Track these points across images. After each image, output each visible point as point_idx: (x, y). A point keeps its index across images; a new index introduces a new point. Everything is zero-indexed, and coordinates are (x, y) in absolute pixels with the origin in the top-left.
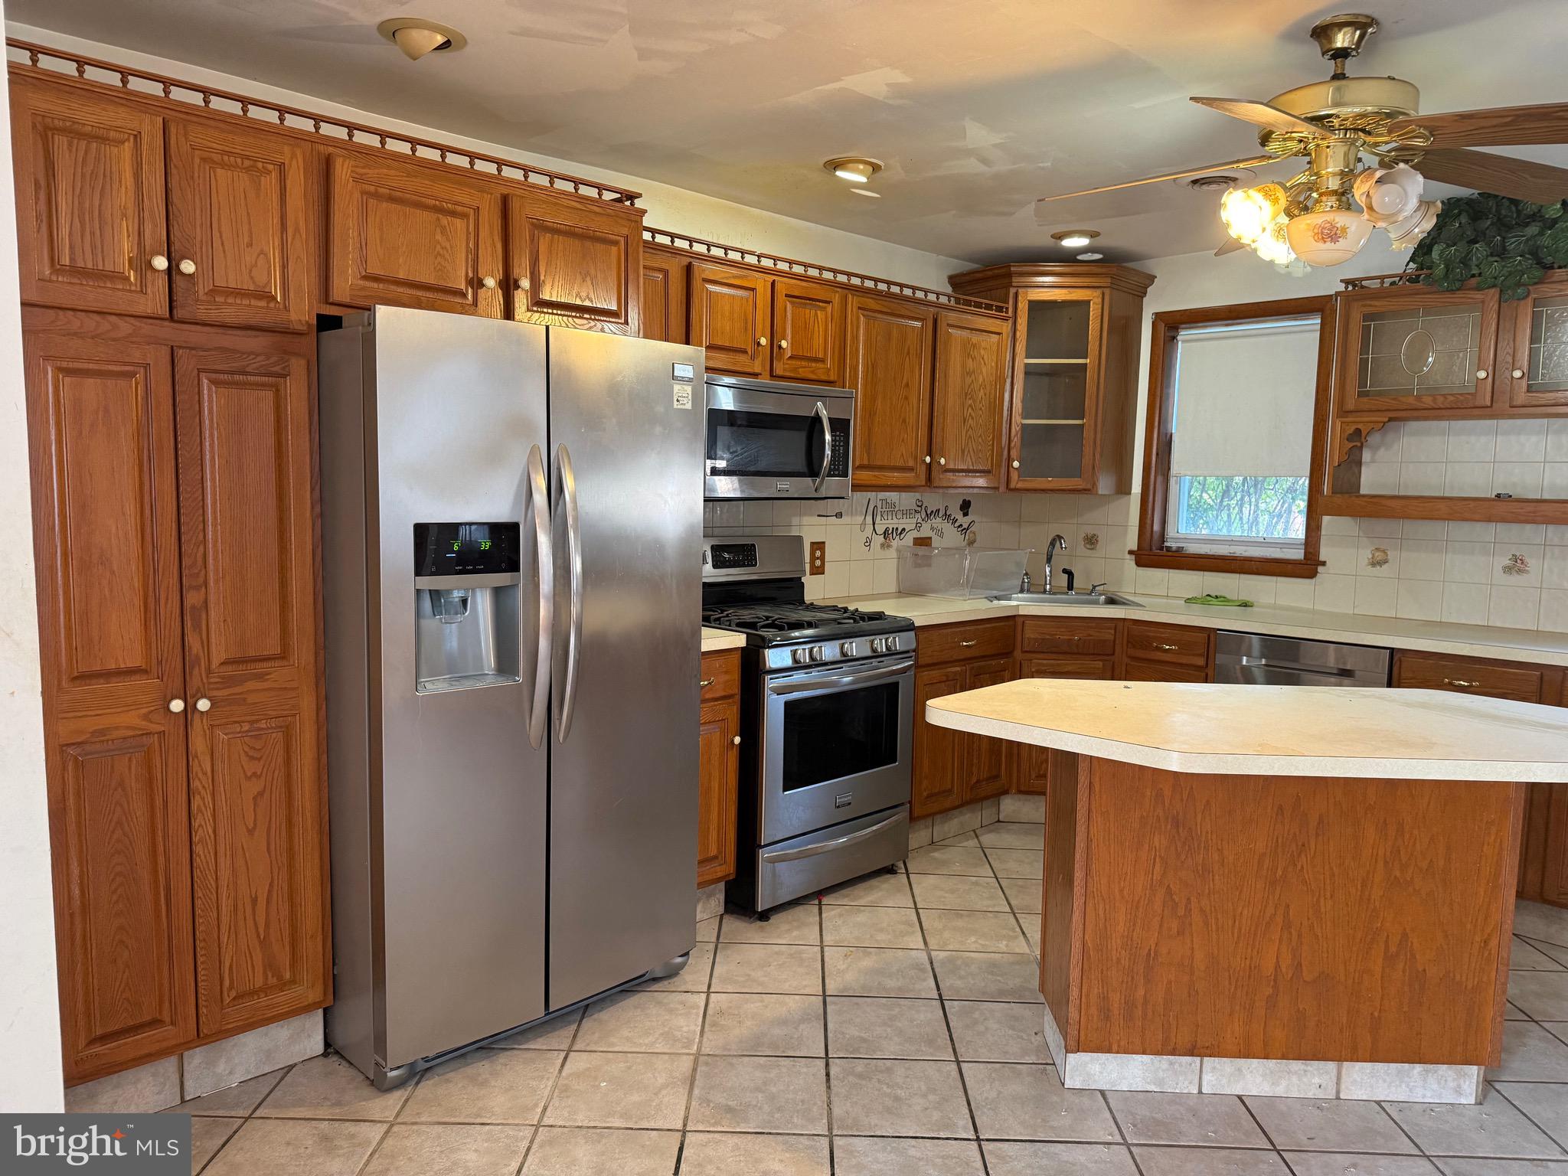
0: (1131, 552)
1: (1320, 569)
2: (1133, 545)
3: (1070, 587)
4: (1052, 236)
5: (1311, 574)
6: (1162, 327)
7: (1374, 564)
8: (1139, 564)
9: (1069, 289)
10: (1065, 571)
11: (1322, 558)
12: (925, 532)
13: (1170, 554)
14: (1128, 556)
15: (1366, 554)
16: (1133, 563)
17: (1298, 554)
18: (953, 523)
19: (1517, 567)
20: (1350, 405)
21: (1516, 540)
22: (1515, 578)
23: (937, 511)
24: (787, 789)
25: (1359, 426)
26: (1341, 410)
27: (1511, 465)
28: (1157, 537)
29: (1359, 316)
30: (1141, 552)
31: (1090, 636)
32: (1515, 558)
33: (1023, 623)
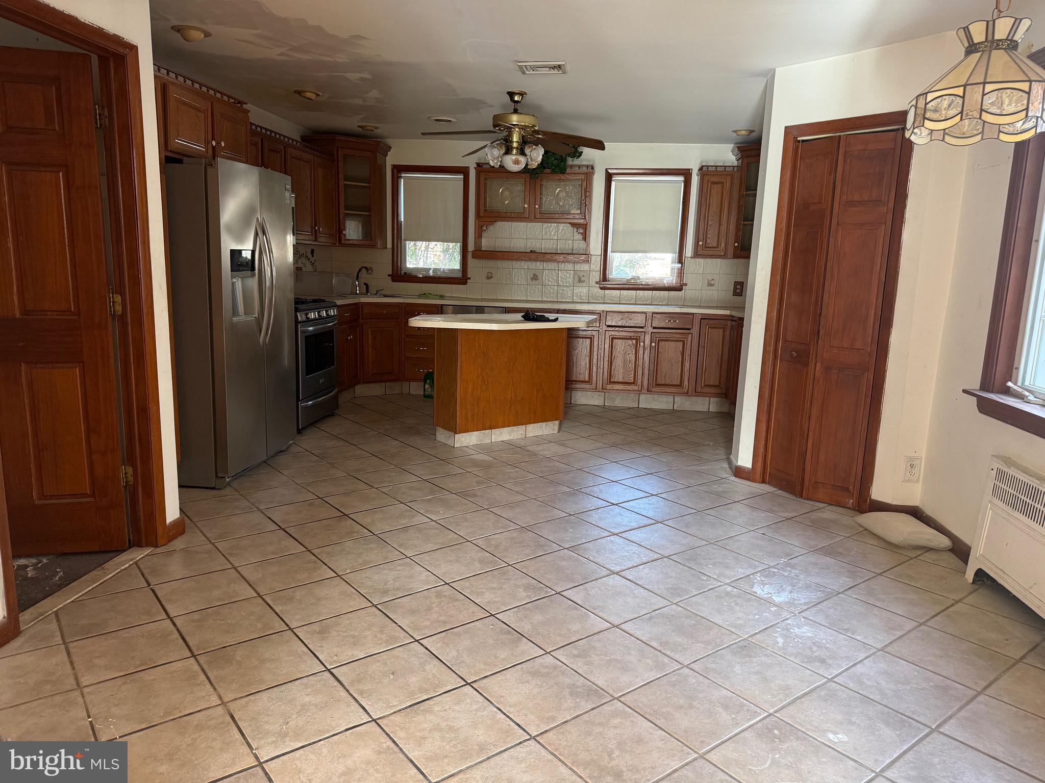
0: (389, 275)
1: (468, 281)
2: (389, 271)
3: (367, 292)
5: (465, 283)
6: (396, 171)
7: (489, 278)
8: (393, 280)
10: (365, 284)
11: (469, 276)
12: (300, 265)
13: (406, 275)
14: (387, 277)
15: (485, 274)
16: (390, 280)
17: (460, 275)
18: (309, 260)
19: (535, 278)
20: (482, 214)
21: (534, 268)
22: (534, 282)
23: (303, 254)
24: (307, 375)
25: (485, 223)
26: (478, 216)
27: (531, 240)
28: (399, 269)
29: (483, 178)
30: (393, 276)
31: (390, 311)
32: (534, 275)
33: (362, 306)
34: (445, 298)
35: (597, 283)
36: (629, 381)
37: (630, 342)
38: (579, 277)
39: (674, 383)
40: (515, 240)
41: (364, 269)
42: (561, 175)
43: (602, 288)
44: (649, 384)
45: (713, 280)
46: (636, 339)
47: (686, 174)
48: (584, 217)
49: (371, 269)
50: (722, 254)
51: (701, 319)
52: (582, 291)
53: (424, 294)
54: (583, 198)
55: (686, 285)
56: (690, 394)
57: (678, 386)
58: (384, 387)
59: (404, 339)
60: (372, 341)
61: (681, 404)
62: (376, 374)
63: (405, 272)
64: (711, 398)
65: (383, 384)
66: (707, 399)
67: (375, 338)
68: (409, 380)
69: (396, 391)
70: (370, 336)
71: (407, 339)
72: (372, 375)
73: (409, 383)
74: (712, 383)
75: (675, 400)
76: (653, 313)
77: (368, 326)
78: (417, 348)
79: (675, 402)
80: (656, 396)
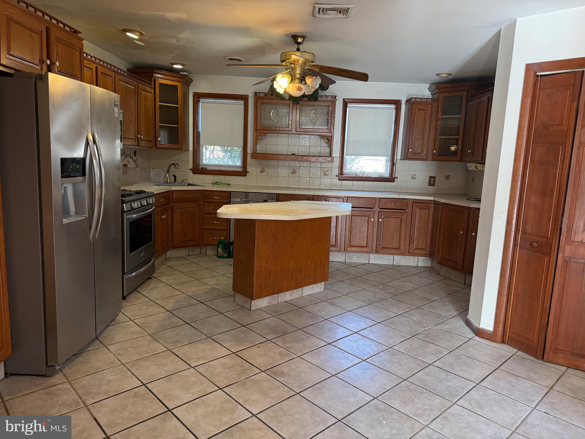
0: (191, 169)
1: (247, 174)
2: (191, 166)
3: (175, 181)
4: (170, 63)
5: (245, 175)
6: (196, 97)
7: (261, 172)
8: (194, 173)
9: (172, 81)
10: (174, 176)
11: (248, 170)
13: (203, 170)
14: (190, 171)
15: (259, 169)
16: (191, 173)
17: (240, 170)
18: (132, 159)
19: (294, 172)
20: (258, 128)
21: (293, 165)
22: (294, 175)
23: (128, 154)
24: (130, 253)
25: (261, 134)
26: (256, 129)
27: (292, 146)
28: (198, 165)
29: (260, 103)
30: (194, 169)
31: (193, 196)
32: (293, 170)
33: (172, 193)
34: (231, 185)
35: (336, 176)
36: (363, 245)
37: (364, 218)
38: (324, 172)
39: (395, 247)
40: (280, 146)
41: (173, 166)
42: (314, 102)
43: (340, 180)
44: (377, 248)
45: (415, 175)
46: (368, 216)
47: (397, 103)
48: (330, 131)
49: (178, 165)
50: (425, 158)
51: (413, 202)
52: (326, 181)
53: (216, 183)
54: (329, 118)
55: (397, 178)
56: (405, 254)
57: (397, 249)
58: (188, 250)
59: (203, 216)
60: (180, 218)
61: (399, 261)
62: (182, 242)
63: (202, 167)
64: (419, 257)
65: (187, 248)
66: (416, 257)
67: (182, 215)
68: (206, 245)
69: (196, 253)
70: (178, 214)
71: (205, 216)
72: (179, 242)
73: (206, 246)
74: (420, 247)
75: (394, 259)
76: (380, 198)
77: (177, 208)
78: (212, 222)
79: (394, 260)
80: (381, 256)
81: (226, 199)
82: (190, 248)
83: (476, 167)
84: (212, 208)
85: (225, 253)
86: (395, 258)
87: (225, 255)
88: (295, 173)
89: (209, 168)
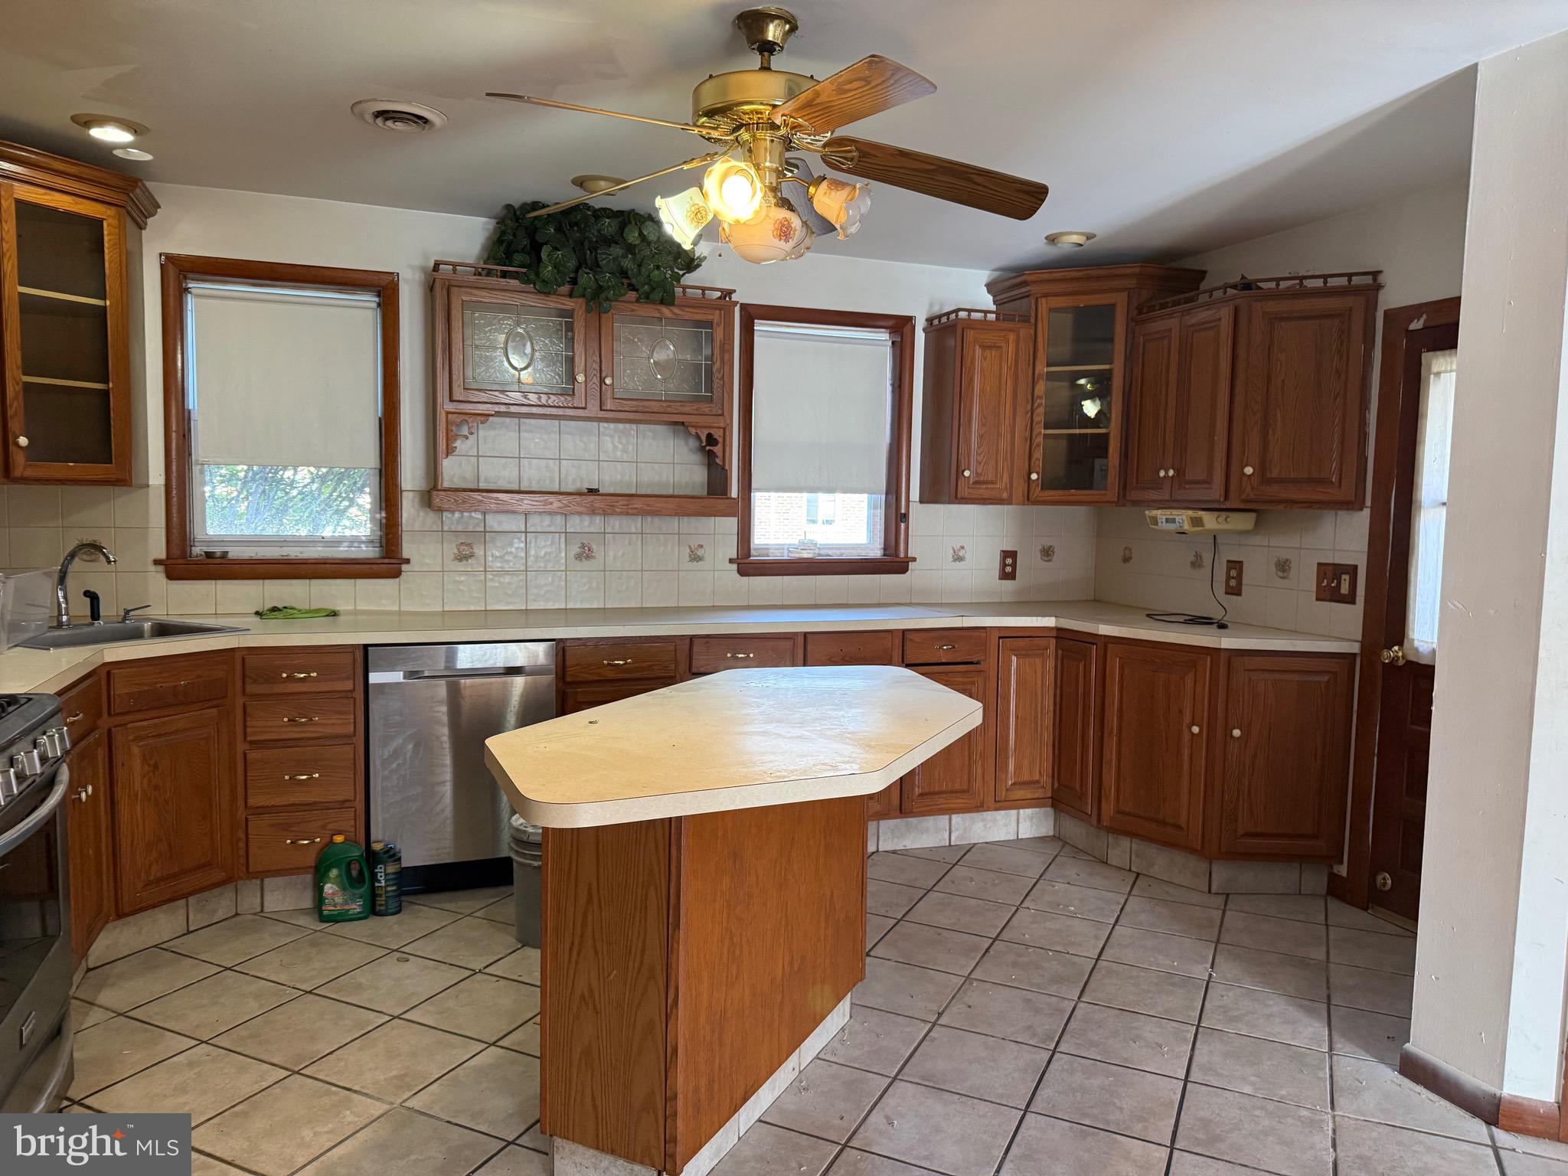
0: (157, 562)
1: (404, 567)
2: (159, 550)
3: (95, 615)
5: (397, 574)
6: (172, 272)
7: (461, 558)
8: (171, 576)
10: (87, 593)
11: (405, 554)
13: (214, 561)
14: (153, 568)
15: (451, 550)
16: (162, 576)
17: (373, 553)
19: (586, 554)
20: (459, 395)
21: (585, 530)
22: (586, 564)
25: (466, 418)
26: (448, 398)
28: (188, 542)
29: (460, 301)
30: (170, 561)
31: (199, 677)
32: (583, 546)
33: (109, 673)
34: (342, 618)
35: (731, 561)
38: (690, 547)
39: (957, 786)
40: (531, 462)
42: (662, 308)
43: (740, 573)
44: (904, 797)
45: (963, 548)
47: (899, 326)
48: (720, 412)
49: (107, 547)
50: (1005, 495)
51: (1000, 638)
52: (699, 580)
54: (716, 365)
55: (914, 559)
56: (985, 808)
57: (963, 791)
58: (183, 911)
59: (245, 755)
60: (145, 782)
61: (965, 829)
62: (158, 881)
63: (206, 549)
64: (1022, 811)
65: (182, 902)
66: (1014, 812)
67: (156, 766)
68: (262, 875)
69: (220, 915)
70: (137, 765)
71: (253, 755)
72: (149, 884)
73: (262, 880)
74: (1026, 777)
75: (953, 825)
76: (904, 631)
77: (131, 738)
78: (287, 777)
79: (953, 829)
80: (913, 820)
81: (348, 678)
82: (191, 899)
83: (1197, 522)
84: (286, 719)
85: (353, 901)
86: (953, 822)
87: (356, 907)
88: (588, 557)
89: (235, 553)
